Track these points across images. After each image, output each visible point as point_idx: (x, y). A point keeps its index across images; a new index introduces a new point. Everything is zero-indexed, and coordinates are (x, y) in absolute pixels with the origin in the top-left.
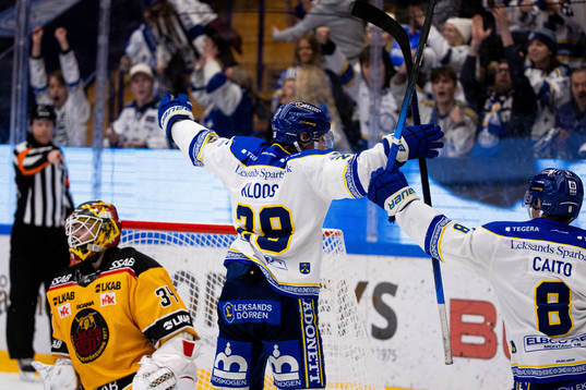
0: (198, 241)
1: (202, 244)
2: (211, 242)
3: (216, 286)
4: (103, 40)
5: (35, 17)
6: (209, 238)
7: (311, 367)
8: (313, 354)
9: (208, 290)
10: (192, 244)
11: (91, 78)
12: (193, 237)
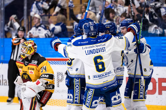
0: (54, 63)
1: (55, 64)
2: (58, 63)
3: (60, 76)
4: (25, 8)
5: (6, 2)
6: (57, 62)
7: (76, 98)
8: (77, 94)
9: (57, 77)
10: (52, 64)
11: (22, 18)
12: (53, 62)
